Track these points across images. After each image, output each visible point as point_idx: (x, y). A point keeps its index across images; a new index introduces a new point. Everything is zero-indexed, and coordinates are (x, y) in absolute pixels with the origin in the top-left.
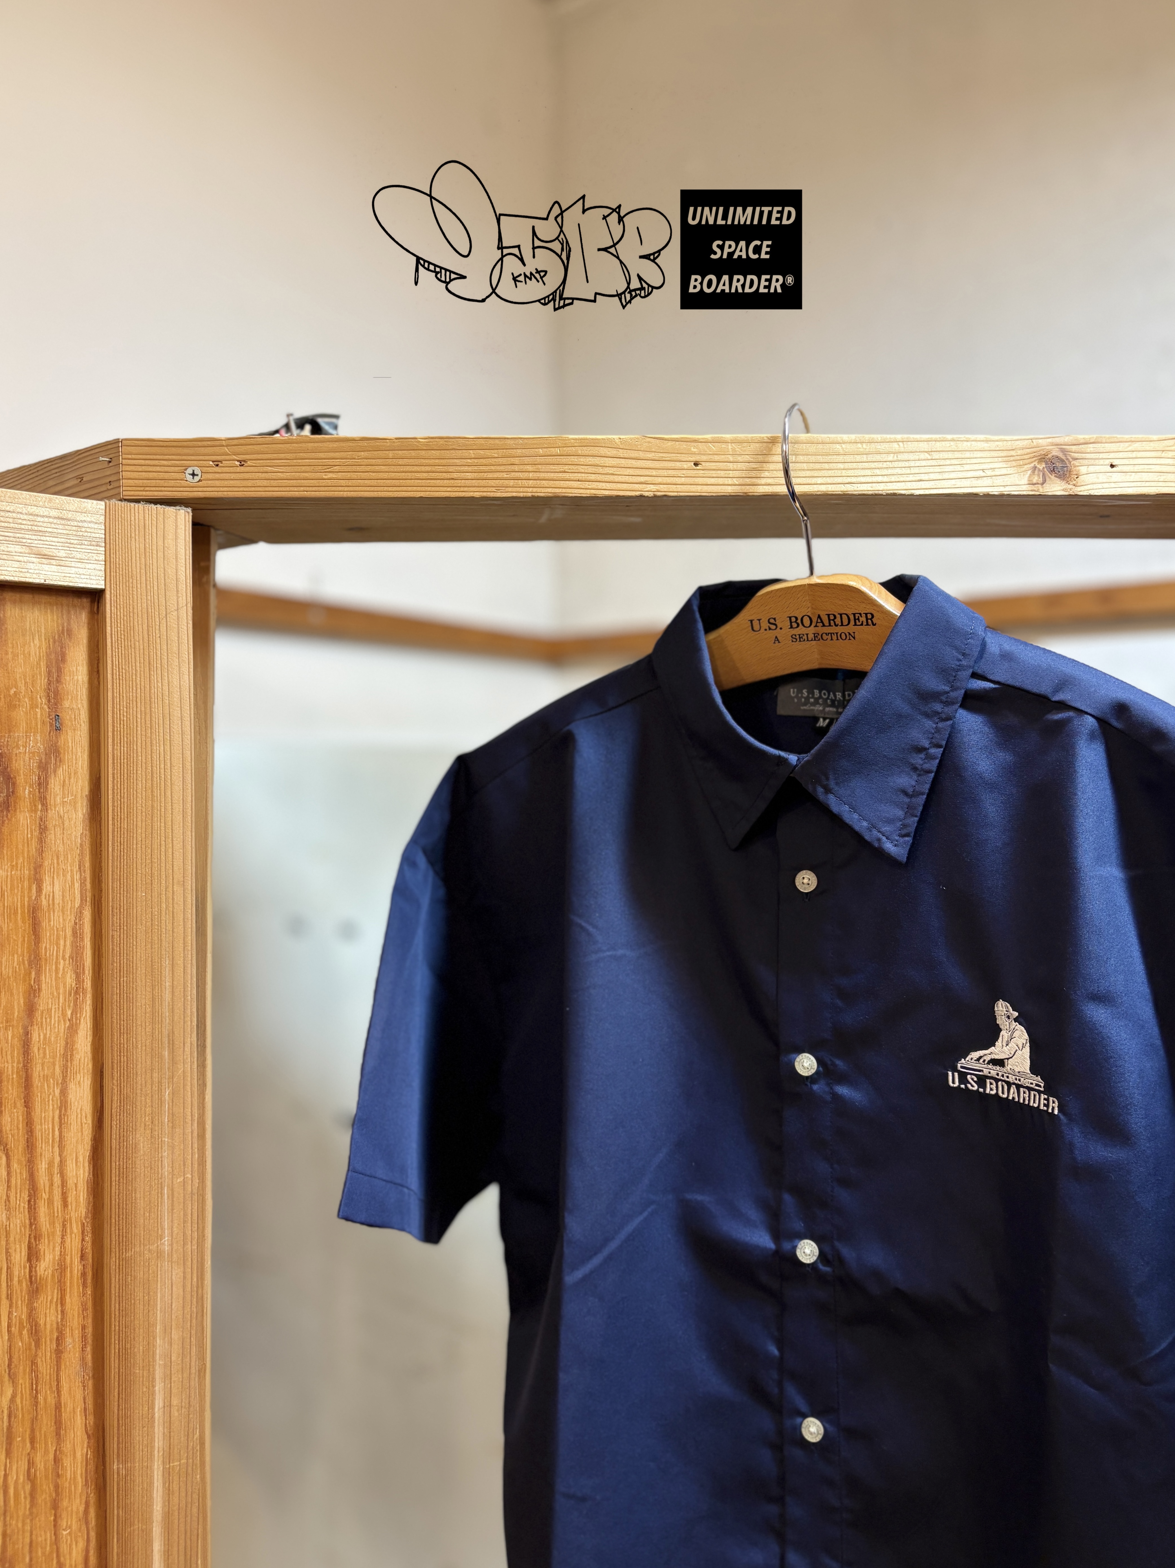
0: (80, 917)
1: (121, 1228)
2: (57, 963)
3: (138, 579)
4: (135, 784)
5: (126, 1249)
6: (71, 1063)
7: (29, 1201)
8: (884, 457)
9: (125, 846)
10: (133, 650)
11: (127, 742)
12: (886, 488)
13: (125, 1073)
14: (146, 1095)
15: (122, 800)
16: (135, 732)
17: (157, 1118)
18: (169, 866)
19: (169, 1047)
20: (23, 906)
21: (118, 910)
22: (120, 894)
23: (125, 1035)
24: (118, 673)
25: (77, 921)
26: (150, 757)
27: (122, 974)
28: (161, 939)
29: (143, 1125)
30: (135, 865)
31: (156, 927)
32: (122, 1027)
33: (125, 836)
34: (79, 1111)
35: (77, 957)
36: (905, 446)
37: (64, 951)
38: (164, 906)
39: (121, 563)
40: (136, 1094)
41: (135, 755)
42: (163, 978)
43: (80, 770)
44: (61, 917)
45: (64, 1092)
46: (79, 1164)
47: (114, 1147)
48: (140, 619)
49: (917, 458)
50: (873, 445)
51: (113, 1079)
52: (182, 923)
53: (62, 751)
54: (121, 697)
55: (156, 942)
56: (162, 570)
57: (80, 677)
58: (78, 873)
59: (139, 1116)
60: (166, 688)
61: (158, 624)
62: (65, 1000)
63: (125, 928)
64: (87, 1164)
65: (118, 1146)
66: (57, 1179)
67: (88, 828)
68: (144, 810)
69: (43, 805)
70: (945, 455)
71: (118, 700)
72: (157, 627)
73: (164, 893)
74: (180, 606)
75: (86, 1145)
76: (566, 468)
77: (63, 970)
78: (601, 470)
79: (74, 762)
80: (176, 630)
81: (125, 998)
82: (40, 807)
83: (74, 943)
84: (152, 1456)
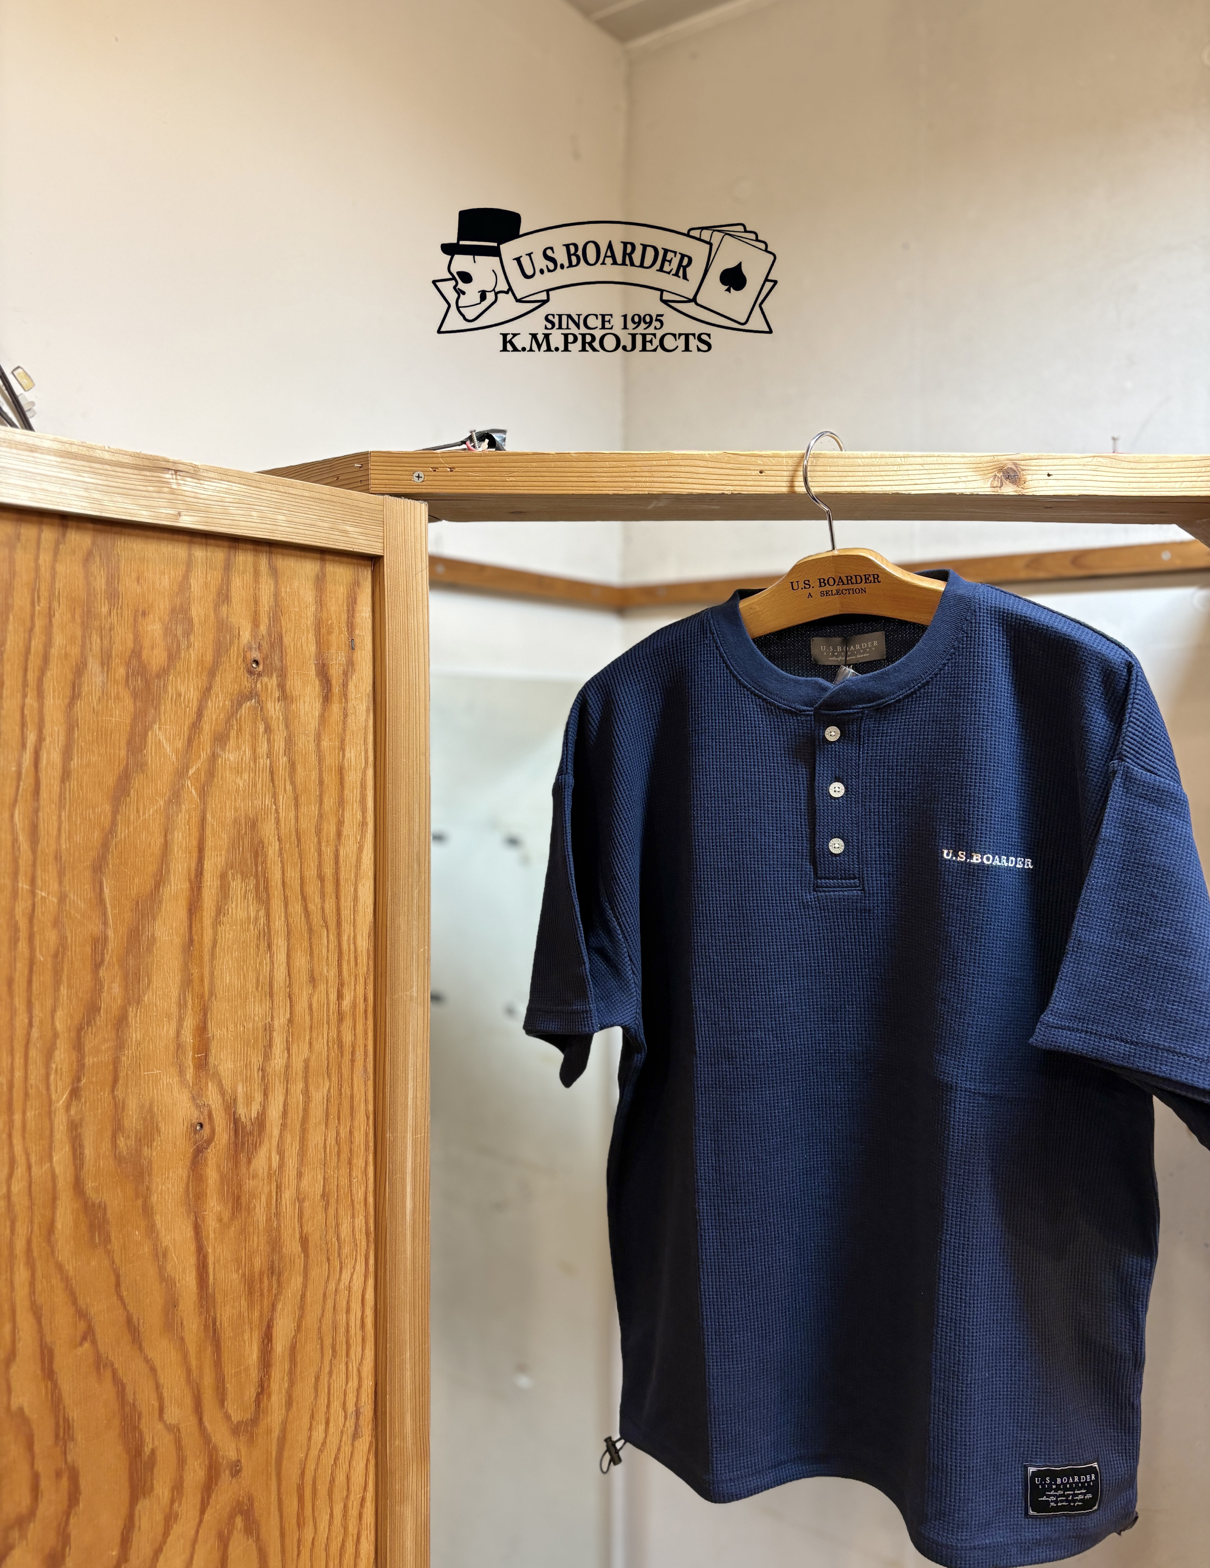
2: (353, 805)
3: (401, 549)
6: (360, 872)
7: (338, 960)
8: (891, 468)
14: (405, 893)
18: (418, 742)
19: (417, 862)
20: (335, 766)
24: (391, 613)
37: (357, 795)
40: (400, 892)
43: (364, 677)
44: (355, 773)
46: (363, 938)
52: (424, 780)
53: (355, 664)
56: (413, 544)
57: (364, 614)
62: (358, 828)
65: (390, 925)
66: (352, 947)
69: (346, 699)
73: (415, 760)
76: (672, 474)
77: (356, 809)
78: (695, 476)
79: (363, 670)
80: (421, 585)
82: (344, 700)
83: (361, 792)
84: (407, 1129)
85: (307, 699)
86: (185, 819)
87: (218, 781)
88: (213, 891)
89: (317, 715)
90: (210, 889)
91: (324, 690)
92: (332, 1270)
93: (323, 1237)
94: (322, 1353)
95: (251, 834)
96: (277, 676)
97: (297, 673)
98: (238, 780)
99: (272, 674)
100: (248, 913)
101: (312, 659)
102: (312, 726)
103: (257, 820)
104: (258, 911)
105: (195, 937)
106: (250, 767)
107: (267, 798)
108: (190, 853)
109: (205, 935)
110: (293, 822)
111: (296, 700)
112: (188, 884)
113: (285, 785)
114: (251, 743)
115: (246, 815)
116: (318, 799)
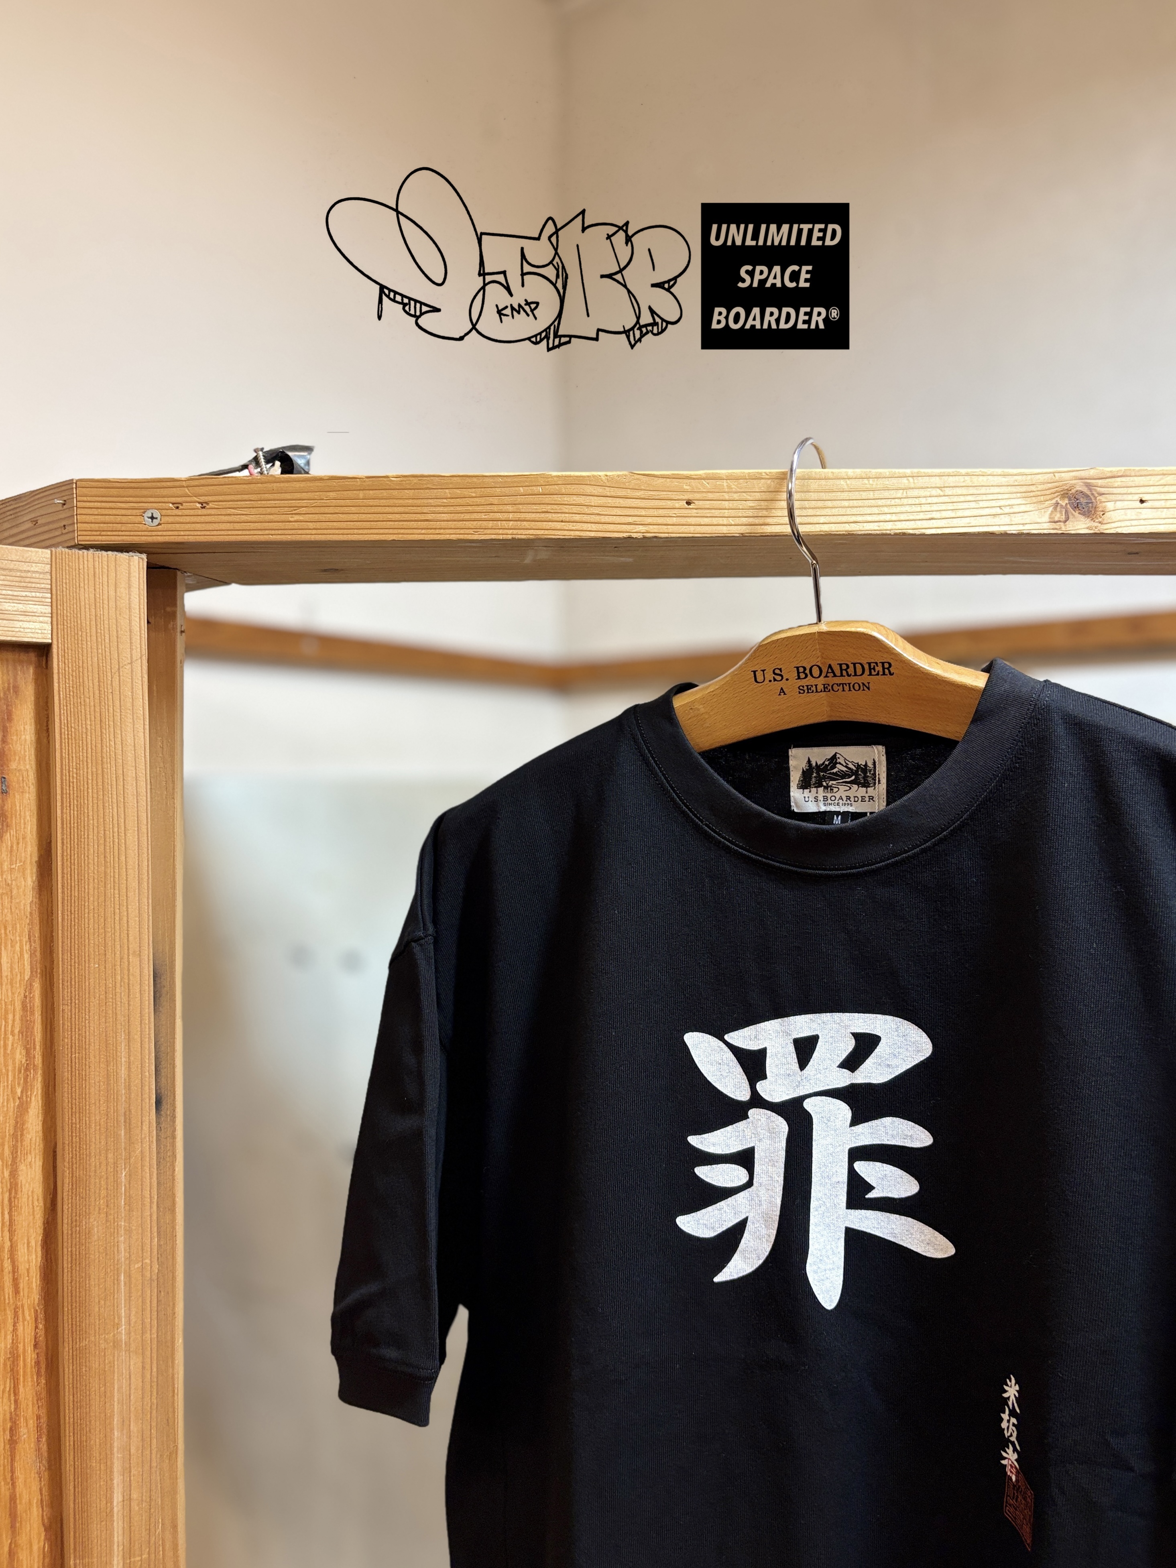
0: (30, 989)
1: (74, 1317)
2: (6, 1039)
3: (88, 631)
4: (86, 849)
5: (80, 1338)
6: (21, 1143)
8: (893, 494)
9: (76, 916)
10: (83, 707)
11: (77, 805)
12: (894, 527)
13: (78, 1154)
14: (101, 1178)
15: (73, 867)
16: (86, 794)
17: (112, 1201)
18: (124, 935)
19: (125, 1126)
21: (69, 983)
22: (71, 966)
23: (77, 1115)
24: (66, 732)
25: (27, 994)
26: (102, 820)
27: (73, 1050)
28: (116, 1013)
29: (97, 1209)
30: (87, 935)
31: (111, 1000)
32: (74, 1106)
33: (76, 905)
34: (30, 1194)
35: (27, 1032)
36: (916, 481)
37: (13, 1026)
38: (119, 977)
39: (69, 615)
40: (90, 1176)
41: (86, 819)
42: (119, 1054)
43: (29, 836)
44: (9, 991)
45: (14, 1174)
46: (30, 1248)
47: (65, 1232)
48: (90, 674)
49: (928, 494)
50: (880, 481)
51: (64, 1161)
52: (138, 995)
53: (9, 816)
54: (70, 757)
55: (111, 1016)
56: (114, 621)
57: (28, 737)
58: (28, 943)
59: (93, 1199)
60: (119, 747)
61: (110, 679)
62: (14, 1077)
63: (77, 1001)
64: (39, 1249)
65: (70, 1232)
66: (7, 1265)
67: (37, 896)
68: (96, 877)
70: (959, 491)
71: (67, 761)
72: (109, 682)
73: (119, 964)
74: (134, 658)
75: (38, 1229)
76: (549, 508)
77: (12, 1045)
78: (586, 510)
79: (23, 826)
80: (129, 685)
81: (77, 1075)
83: (24, 1017)
84: (111, 1551)
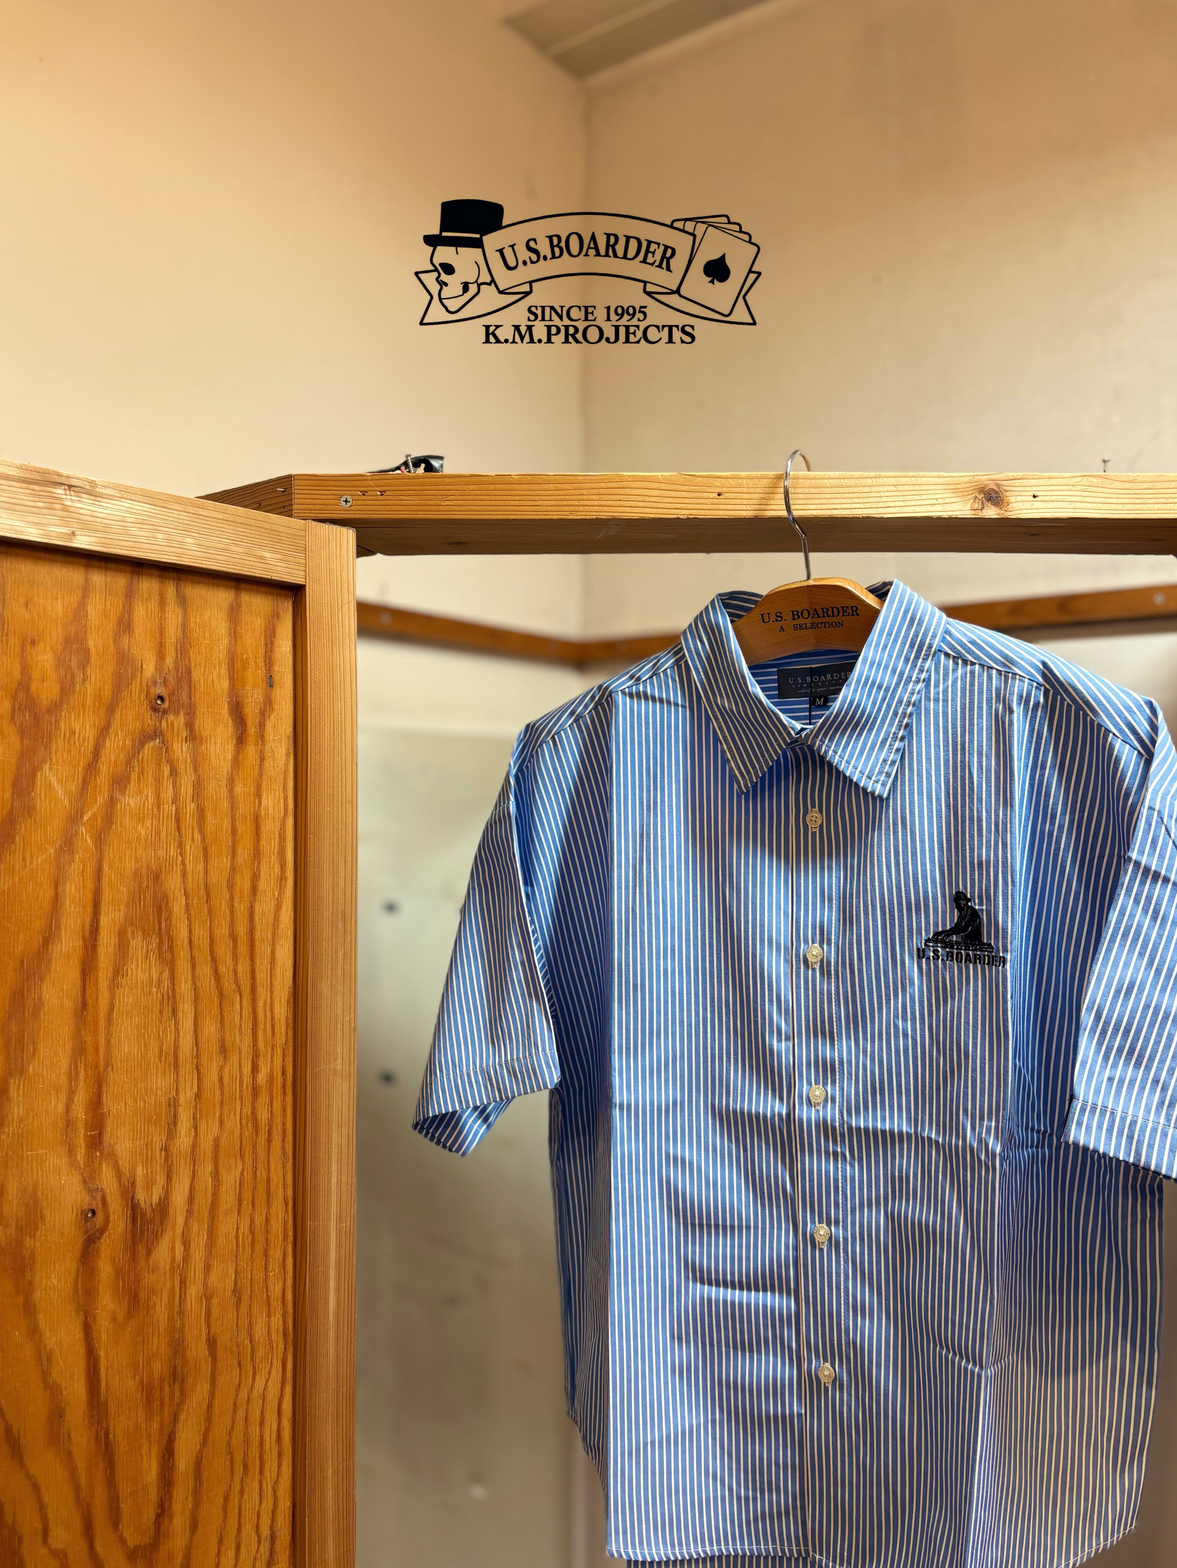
0: (284, 824)
1: (313, 1050)
2: (270, 857)
3: (325, 578)
5: (314, 1066)
6: (278, 931)
7: (253, 1029)
8: (861, 489)
9: (318, 771)
11: (319, 698)
12: (862, 512)
14: (329, 956)
15: (316, 737)
17: (334, 972)
18: (344, 789)
19: (343, 921)
20: (250, 814)
21: (313, 819)
22: (315, 806)
23: (316, 911)
24: (313, 647)
25: (282, 826)
27: (315, 866)
29: (327, 977)
30: (323, 785)
32: (314, 905)
34: (282, 966)
35: (281, 853)
36: (877, 481)
37: (274, 849)
39: (315, 566)
40: (323, 954)
42: (340, 870)
43: (286, 717)
44: (272, 824)
45: (273, 952)
46: (283, 1004)
47: (309, 991)
48: (326, 608)
49: (886, 490)
50: (852, 480)
52: (351, 831)
53: (273, 701)
54: (315, 665)
55: (337, 842)
56: (339, 573)
57: (286, 648)
58: (283, 792)
59: (325, 971)
60: (342, 660)
61: (337, 612)
63: (319, 831)
64: (286, 1006)
66: (269, 1014)
68: (329, 745)
69: (262, 741)
70: (908, 488)
71: (314, 667)
73: (341, 807)
74: (350, 600)
75: (286, 992)
76: (622, 497)
77: (273, 862)
78: (648, 499)
79: (284, 708)
80: (347, 618)
82: (260, 742)
83: (280, 843)
84: (330, 1218)
85: (219, 740)
86: (79, 869)
87: (116, 828)
88: (111, 950)
89: (230, 757)
90: (107, 947)
91: (238, 730)
92: (243, 1376)
93: (234, 1338)
94: (232, 1469)
95: (154, 887)
96: (184, 714)
97: (208, 711)
98: (139, 828)
99: (179, 712)
100: (150, 975)
101: (224, 696)
102: (225, 770)
103: (161, 872)
104: (161, 973)
105: (90, 1001)
106: (153, 814)
107: (172, 847)
108: (84, 907)
109: (100, 999)
110: (202, 874)
111: (206, 740)
112: (81, 942)
113: (193, 833)
114: (154, 787)
115: (148, 867)
116: (230, 850)
